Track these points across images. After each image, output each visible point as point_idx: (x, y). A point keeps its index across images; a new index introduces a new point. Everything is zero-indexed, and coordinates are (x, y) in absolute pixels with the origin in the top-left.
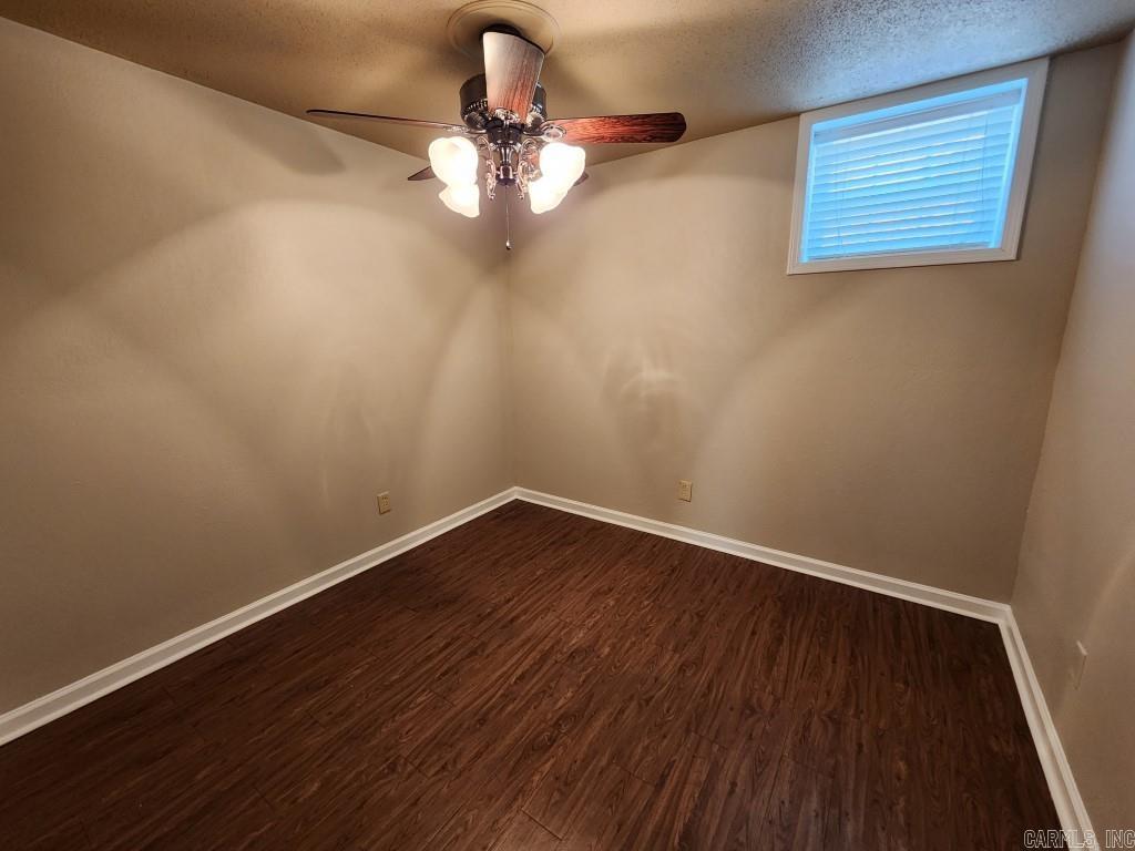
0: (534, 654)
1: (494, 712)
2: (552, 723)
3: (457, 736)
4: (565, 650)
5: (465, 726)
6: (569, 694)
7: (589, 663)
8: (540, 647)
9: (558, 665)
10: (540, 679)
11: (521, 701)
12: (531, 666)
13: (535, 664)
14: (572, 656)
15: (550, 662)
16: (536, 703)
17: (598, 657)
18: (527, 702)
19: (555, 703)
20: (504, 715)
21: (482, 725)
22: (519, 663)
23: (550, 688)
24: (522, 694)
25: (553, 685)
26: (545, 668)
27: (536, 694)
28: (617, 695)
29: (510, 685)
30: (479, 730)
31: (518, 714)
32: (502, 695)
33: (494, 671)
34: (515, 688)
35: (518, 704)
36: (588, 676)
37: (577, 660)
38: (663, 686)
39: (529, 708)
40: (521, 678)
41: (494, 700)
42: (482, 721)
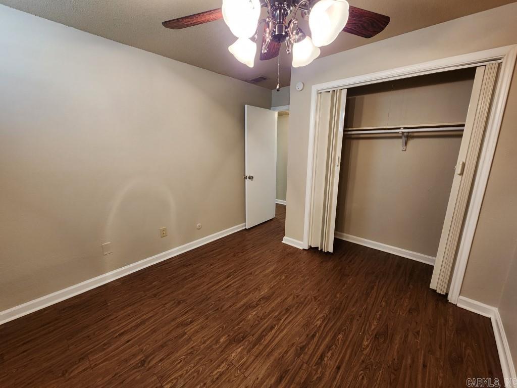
0: (265, 343)
1: (283, 313)
2: (259, 306)
3: (296, 305)
4: (246, 343)
5: (294, 308)
6: (250, 316)
7: (235, 332)
8: (261, 348)
9: (252, 333)
10: (263, 326)
11: (272, 316)
12: (267, 334)
13: (265, 336)
14: (244, 338)
15: (256, 336)
16: (265, 314)
17: (229, 335)
18: (269, 315)
19: (257, 313)
20: (278, 311)
21: (287, 308)
22: (274, 338)
23: (258, 321)
24: (271, 320)
25: (257, 322)
26: (259, 332)
27: (265, 318)
28: (229, 313)
29: (278, 324)
30: (289, 306)
31: (273, 311)
32: (281, 320)
33: (286, 334)
34: (275, 323)
35: (272, 315)
36: (239, 324)
37: (241, 335)
38: (206, 315)
39: (268, 313)
40: (272, 328)
41: (284, 318)
42: (287, 310)
